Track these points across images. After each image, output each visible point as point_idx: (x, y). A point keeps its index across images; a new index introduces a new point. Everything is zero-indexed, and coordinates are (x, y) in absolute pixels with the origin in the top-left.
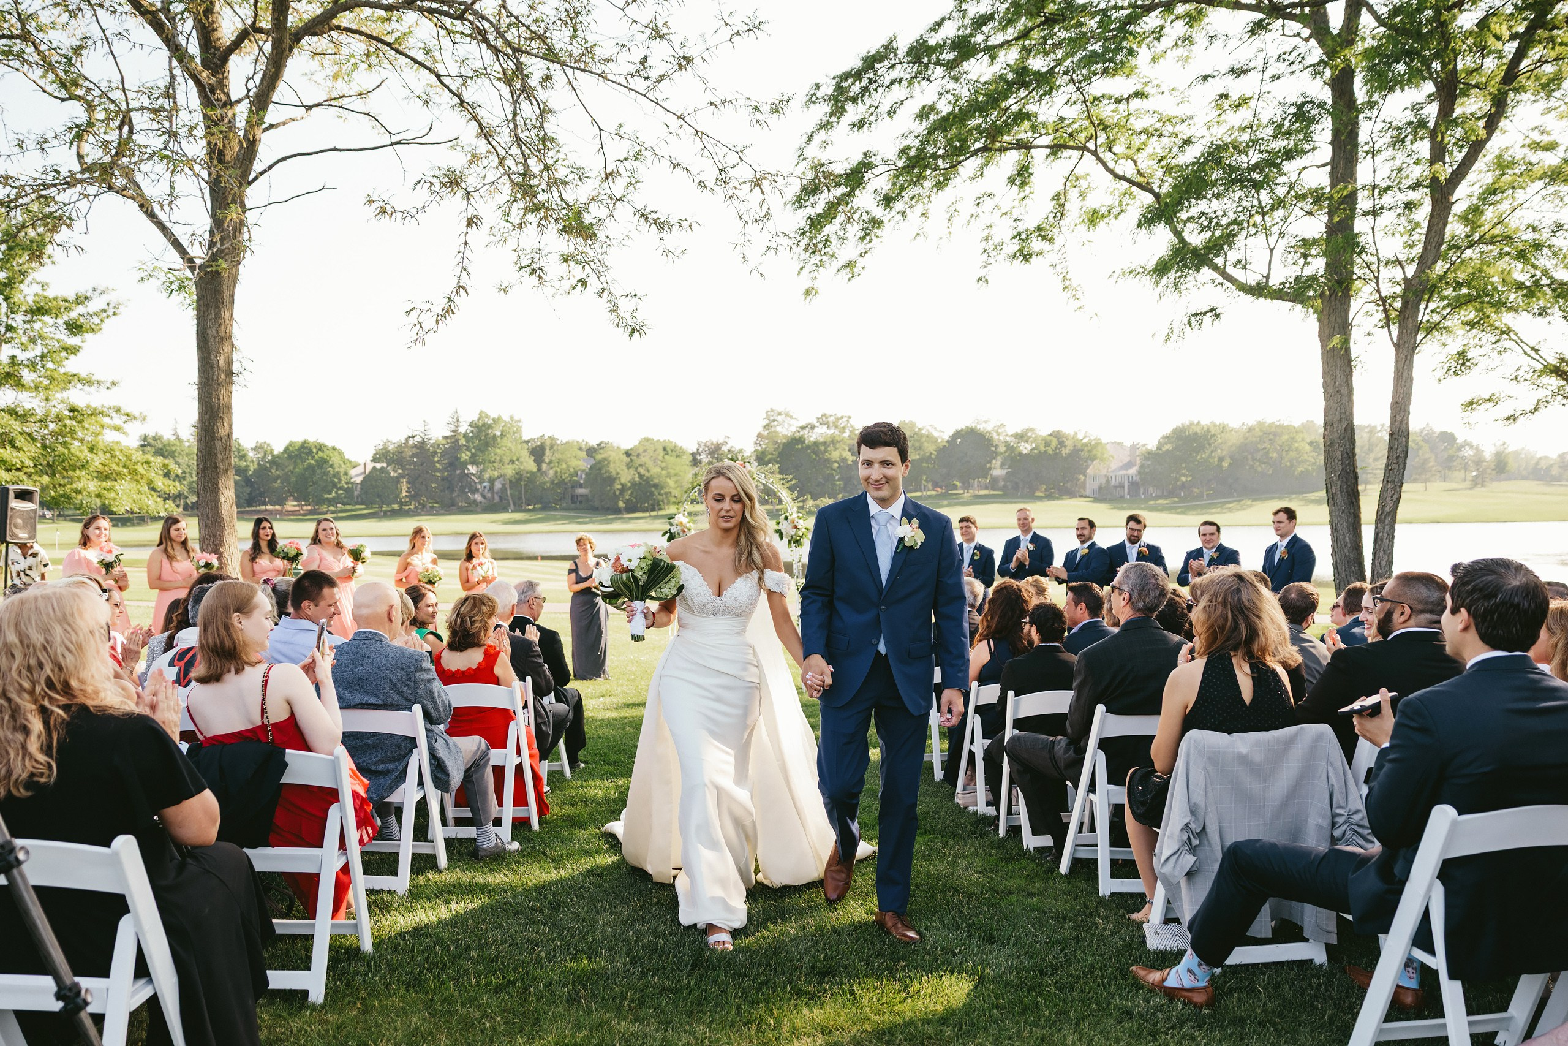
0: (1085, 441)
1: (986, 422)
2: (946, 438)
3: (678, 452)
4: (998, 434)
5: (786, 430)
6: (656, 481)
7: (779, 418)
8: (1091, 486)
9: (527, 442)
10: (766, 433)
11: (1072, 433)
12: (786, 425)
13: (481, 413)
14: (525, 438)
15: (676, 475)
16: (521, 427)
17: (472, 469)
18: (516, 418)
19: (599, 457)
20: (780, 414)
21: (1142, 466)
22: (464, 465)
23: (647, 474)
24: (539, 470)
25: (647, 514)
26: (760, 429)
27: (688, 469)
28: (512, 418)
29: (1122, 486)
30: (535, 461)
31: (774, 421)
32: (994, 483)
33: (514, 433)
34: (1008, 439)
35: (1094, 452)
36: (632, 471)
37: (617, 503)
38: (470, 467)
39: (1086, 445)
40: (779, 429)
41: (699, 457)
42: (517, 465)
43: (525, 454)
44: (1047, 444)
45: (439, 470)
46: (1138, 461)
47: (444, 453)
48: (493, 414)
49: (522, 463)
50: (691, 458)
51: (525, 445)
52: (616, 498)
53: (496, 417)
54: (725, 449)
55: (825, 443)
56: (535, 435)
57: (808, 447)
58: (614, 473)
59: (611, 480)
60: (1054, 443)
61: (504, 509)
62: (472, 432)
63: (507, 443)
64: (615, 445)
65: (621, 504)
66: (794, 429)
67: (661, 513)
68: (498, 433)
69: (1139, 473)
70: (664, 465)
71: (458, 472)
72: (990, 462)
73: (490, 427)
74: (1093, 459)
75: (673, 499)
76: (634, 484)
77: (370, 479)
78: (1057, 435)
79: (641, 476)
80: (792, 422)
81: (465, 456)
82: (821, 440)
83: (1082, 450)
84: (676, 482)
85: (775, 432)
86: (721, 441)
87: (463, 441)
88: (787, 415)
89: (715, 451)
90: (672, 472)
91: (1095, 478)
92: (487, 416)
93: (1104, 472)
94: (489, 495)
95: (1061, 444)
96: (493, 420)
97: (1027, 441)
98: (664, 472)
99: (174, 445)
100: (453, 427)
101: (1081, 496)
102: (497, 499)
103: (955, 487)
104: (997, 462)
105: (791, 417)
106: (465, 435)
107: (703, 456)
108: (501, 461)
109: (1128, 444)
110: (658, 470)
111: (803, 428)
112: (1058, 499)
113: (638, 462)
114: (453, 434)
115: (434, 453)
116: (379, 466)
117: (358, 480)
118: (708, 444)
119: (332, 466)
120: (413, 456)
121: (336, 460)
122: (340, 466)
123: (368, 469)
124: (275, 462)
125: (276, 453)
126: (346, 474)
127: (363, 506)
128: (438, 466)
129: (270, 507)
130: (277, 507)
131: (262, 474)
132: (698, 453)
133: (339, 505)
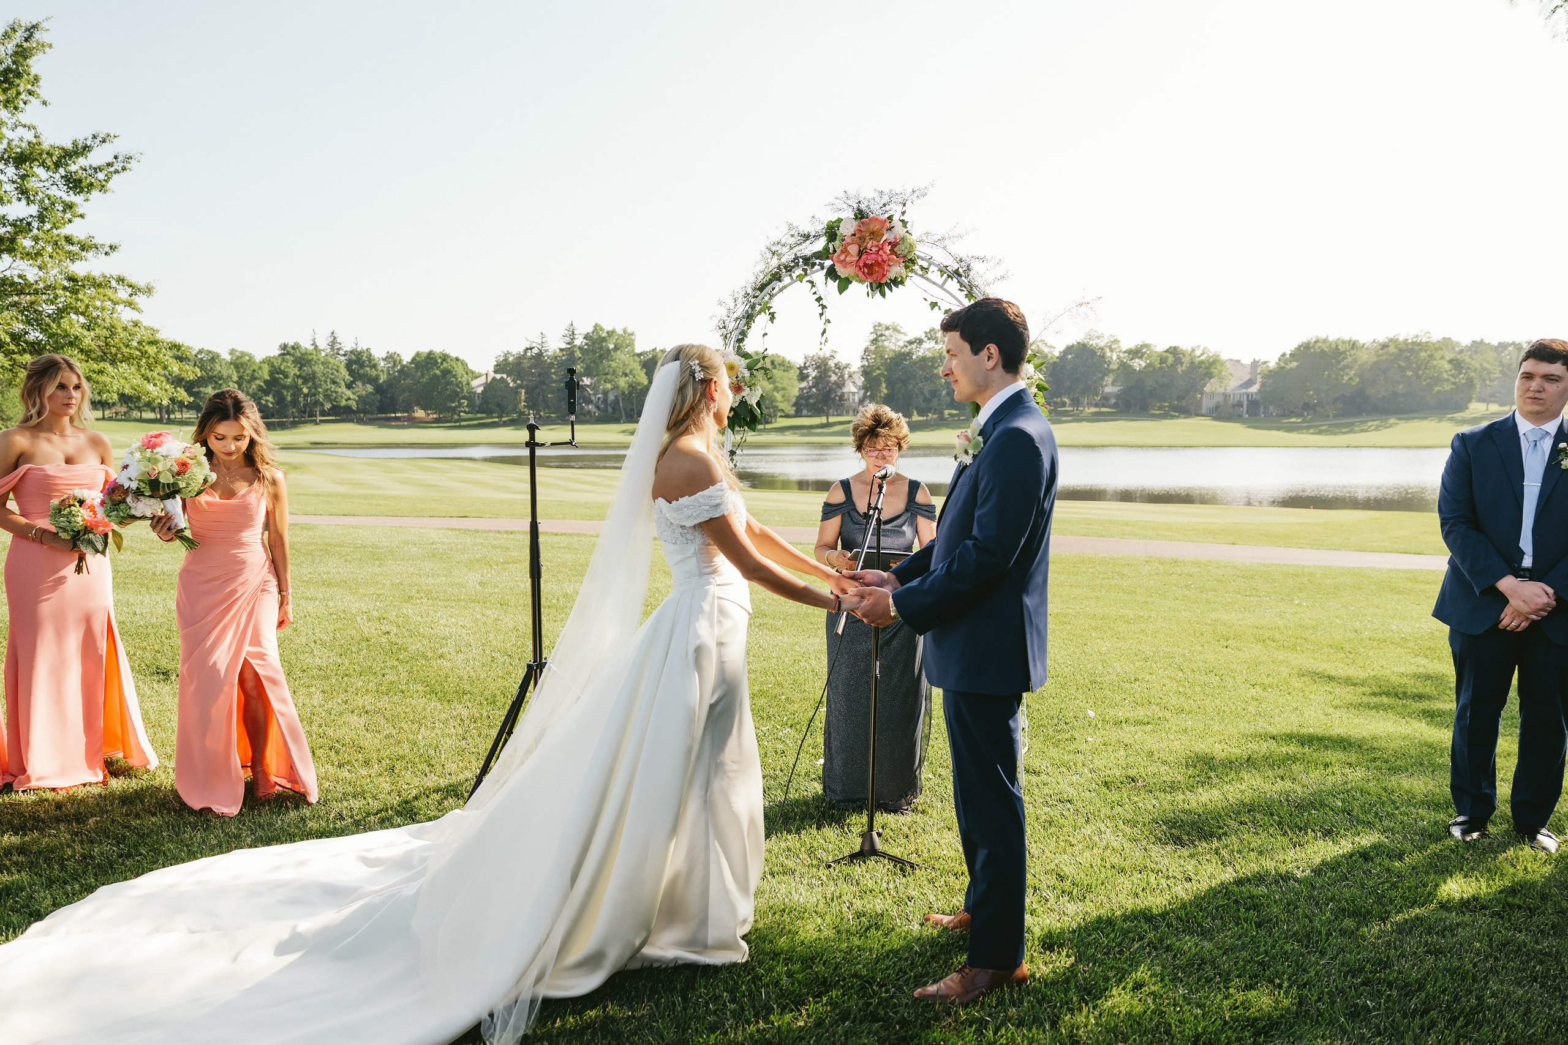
0: (1203, 358)
1: (1098, 338)
2: (1057, 354)
3: (785, 366)
4: (1112, 350)
5: (894, 344)
7: (887, 333)
8: (1207, 404)
9: (639, 355)
10: (872, 348)
11: (1190, 349)
12: (893, 340)
13: (596, 326)
14: (638, 350)
15: (783, 389)
16: (633, 340)
17: (587, 381)
18: (629, 331)
20: (887, 328)
21: (1263, 385)
26: (867, 344)
27: (796, 383)
28: (625, 331)
29: (1240, 405)
30: (646, 373)
31: (881, 335)
32: (1105, 400)
33: (628, 346)
34: (1121, 355)
35: (1212, 370)
38: (584, 379)
39: (1202, 362)
40: (886, 343)
41: (805, 372)
42: (630, 379)
43: (637, 367)
44: (1163, 360)
45: (555, 382)
46: (1259, 379)
47: (561, 364)
48: (607, 327)
49: (634, 376)
50: (798, 372)
51: (636, 357)
53: (610, 329)
54: (831, 363)
55: (933, 359)
56: (648, 348)
57: (915, 363)
60: (1171, 359)
61: (616, 420)
62: (586, 344)
63: (620, 356)
66: (901, 344)
67: (768, 426)
68: (611, 346)
69: (1259, 391)
72: (1102, 379)
73: (604, 339)
74: (1209, 375)
75: (779, 414)
77: (489, 387)
78: (1174, 351)
80: (900, 336)
81: (578, 368)
82: (929, 355)
83: (1199, 367)
84: (783, 396)
85: (882, 346)
86: (828, 355)
87: (578, 354)
88: (895, 330)
89: (822, 366)
90: (779, 385)
91: (1212, 395)
92: (602, 329)
93: (1222, 390)
94: (603, 406)
95: (1178, 361)
96: (608, 332)
97: (1141, 358)
99: (311, 354)
100: (568, 340)
101: (1198, 415)
102: (610, 410)
103: (1064, 404)
104: (1109, 379)
105: (899, 332)
106: (580, 348)
107: (810, 370)
108: (614, 372)
109: (1247, 361)
111: (911, 343)
112: (1173, 417)
114: (569, 346)
115: (551, 365)
116: (498, 376)
117: (480, 390)
118: (815, 358)
119: (455, 376)
120: (531, 367)
121: (459, 370)
122: (462, 376)
123: (489, 380)
124: (404, 371)
125: (404, 363)
126: (468, 384)
127: (484, 415)
128: (554, 376)
129: (399, 415)
130: (406, 414)
131: (391, 382)
132: (806, 368)
133: (462, 414)
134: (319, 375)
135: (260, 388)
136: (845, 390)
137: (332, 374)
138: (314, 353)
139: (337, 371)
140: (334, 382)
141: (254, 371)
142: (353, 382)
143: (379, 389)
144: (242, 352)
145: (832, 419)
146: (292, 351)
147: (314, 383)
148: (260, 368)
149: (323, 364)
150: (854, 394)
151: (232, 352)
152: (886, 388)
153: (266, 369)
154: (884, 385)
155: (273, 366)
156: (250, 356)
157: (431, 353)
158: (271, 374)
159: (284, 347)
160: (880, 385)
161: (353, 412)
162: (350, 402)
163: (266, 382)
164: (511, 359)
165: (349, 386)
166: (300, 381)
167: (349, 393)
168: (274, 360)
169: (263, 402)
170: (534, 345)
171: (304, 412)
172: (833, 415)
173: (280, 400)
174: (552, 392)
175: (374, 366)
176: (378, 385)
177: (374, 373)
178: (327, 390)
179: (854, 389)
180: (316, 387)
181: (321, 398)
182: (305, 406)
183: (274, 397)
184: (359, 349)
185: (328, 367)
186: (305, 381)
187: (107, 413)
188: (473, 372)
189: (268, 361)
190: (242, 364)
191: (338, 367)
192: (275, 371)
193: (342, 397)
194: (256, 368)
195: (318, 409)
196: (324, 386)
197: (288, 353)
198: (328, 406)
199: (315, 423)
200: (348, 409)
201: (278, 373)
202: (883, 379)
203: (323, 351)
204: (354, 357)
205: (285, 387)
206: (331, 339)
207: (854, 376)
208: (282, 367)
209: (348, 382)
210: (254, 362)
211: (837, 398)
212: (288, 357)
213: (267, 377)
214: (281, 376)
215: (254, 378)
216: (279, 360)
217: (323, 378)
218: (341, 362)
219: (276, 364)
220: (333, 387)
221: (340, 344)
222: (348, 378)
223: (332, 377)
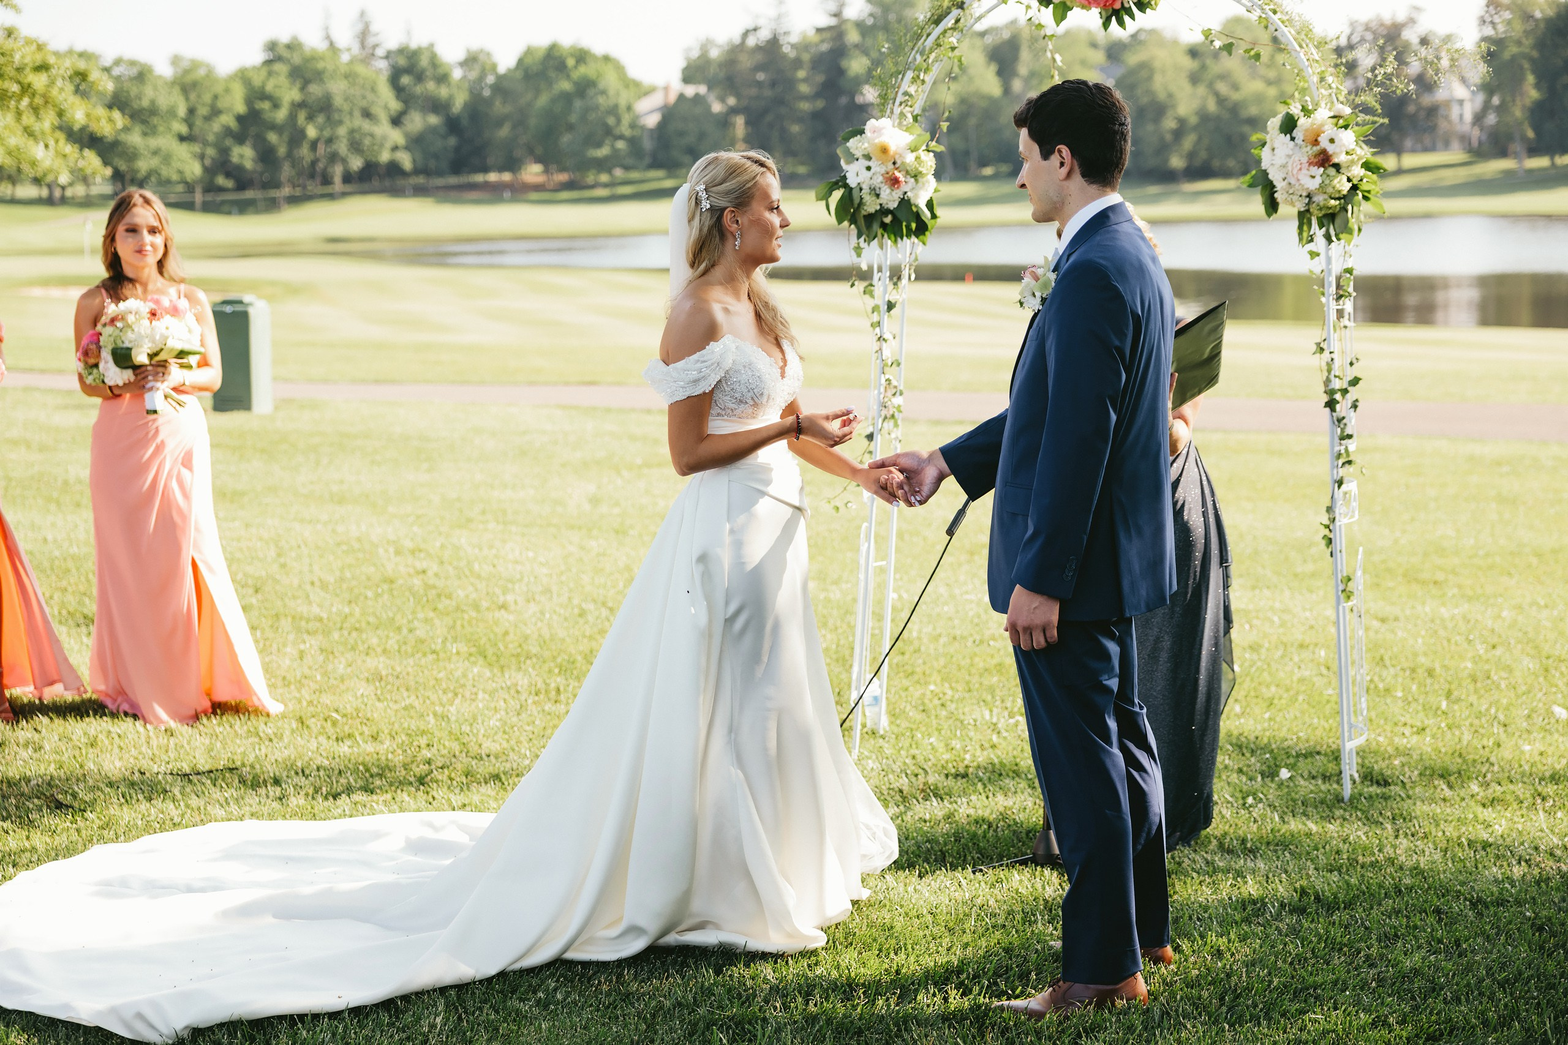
6: (1253, 111)
9: (982, 34)
19: (1133, 59)
22: (858, 82)
23: (1236, 96)
24: (1007, 90)
25: (1231, 183)
30: (1000, 73)
36: (1201, 90)
37: (1167, 160)
41: (1350, 55)
45: (805, 98)
49: (971, 79)
50: (1335, 55)
52: (1163, 149)
54: (1410, 36)
58: (1162, 96)
59: (1159, 110)
62: (871, 15)
64: (1168, 34)
65: (1177, 162)
70: (1272, 74)
71: (843, 100)
76: (1204, 117)
77: (669, 114)
79: (1221, 100)
81: (857, 65)
86: (1401, 17)
89: (1389, 40)
98: (1272, 92)
99: (322, 58)
100: (833, 8)
106: (860, 25)
107: (1361, 51)
110: (1257, 86)
113: (1215, 68)
114: (833, 22)
115: (797, 63)
116: (690, 91)
117: (652, 121)
118: (1373, 25)
119: (604, 92)
120: (758, 68)
121: (610, 80)
122: (618, 94)
123: (672, 98)
124: (502, 87)
125: (502, 69)
126: (629, 108)
127: (660, 173)
128: (804, 88)
129: (493, 177)
130: (507, 177)
131: (477, 108)
132: (1351, 47)
133: (618, 173)
134: (338, 101)
135: (228, 132)
136: (1441, 95)
137: (364, 97)
138: (329, 55)
140: (367, 114)
141: (216, 97)
142: (404, 112)
143: (453, 125)
145: (1410, 160)
146: (285, 54)
147: (328, 118)
148: (227, 90)
149: (346, 76)
150: (1461, 102)
151: (175, 60)
152: (1537, 86)
153: (239, 92)
154: (1531, 79)
155: (251, 84)
157: (553, 48)
158: (249, 101)
159: (272, 46)
160: (1521, 79)
161: (405, 174)
162: (398, 154)
163: (240, 119)
164: (714, 54)
165: (396, 121)
166: (302, 117)
167: (396, 136)
168: (253, 73)
169: (234, 158)
170: (761, 22)
171: (311, 177)
172: (1413, 151)
173: (266, 155)
174: (800, 120)
175: (443, 78)
176: (448, 115)
177: (443, 92)
178: (352, 132)
179: (1460, 91)
180: (331, 124)
181: (342, 148)
182: (314, 163)
183: (255, 147)
184: (414, 45)
185: (355, 84)
186: (310, 118)
188: (637, 84)
189: (242, 75)
190: (195, 85)
191: (374, 83)
192: (256, 95)
193: (382, 144)
194: (219, 89)
195: (338, 171)
196: (349, 123)
197: (279, 59)
198: (356, 163)
199: (331, 197)
200: (394, 169)
201: (260, 100)
202: (1526, 65)
203: (346, 50)
204: (402, 62)
205: (273, 127)
206: (360, 27)
207: (1463, 62)
208: (269, 87)
209: (393, 113)
210: (216, 80)
211: (1422, 114)
212: (278, 67)
213: (241, 108)
214: (266, 105)
215: (215, 112)
216: (264, 73)
217: (346, 107)
218: (379, 71)
219: (257, 80)
220: (366, 125)
221: (377, 34)
222: (395, 105)
223: (364, 103)
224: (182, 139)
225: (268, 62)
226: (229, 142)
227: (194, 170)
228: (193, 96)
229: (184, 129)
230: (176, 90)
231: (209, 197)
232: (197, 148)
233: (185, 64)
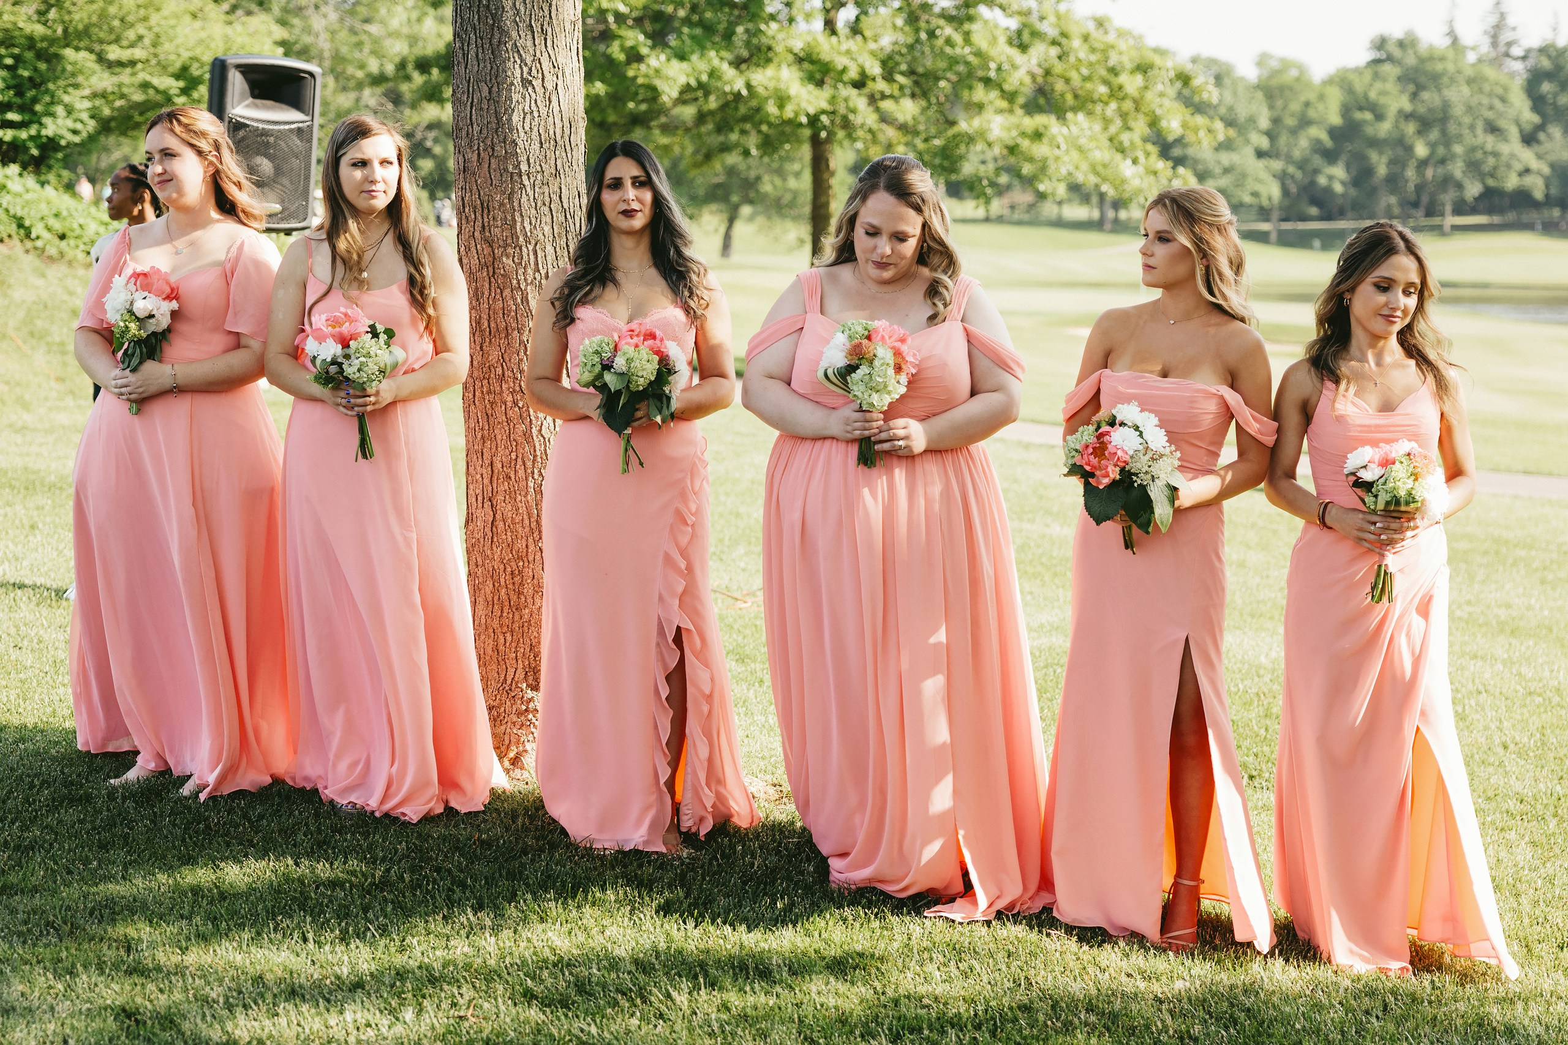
134: (1458, 110)
135: (1317, 148)
137: (1491, 108)
138: (1451, 55)
139: (1503, 100)
140: (1493, 129)
141: (1307, 104)
142: (1541, 127)
144: (1283, 61)
146: (1397, 53)
147: (1444, 132)
148: (1322, 97)
149: (1470, 81)
153: (1335, 99)
155: (1349, 90)
156: (1301, 68)
158: (1347, 111)
159: (1381, 43)
161: (1535, 205)
162: (1529, 181)
163: (1333, 132)
165: (1529, 139)
166: (1410, 128)
167: (1527, 156)
168: (1352, 77)
169: (1322, 180)
171: (1415, 205)
173: (1362, 176)
178: (1473, 149)
180: (1447, 140)
181: (1457, 169)
182: (1419, 188)
183: (1348, 168)
185: (1481, 91)
187: (997, 206)
189: (1342, 80)
190: (1282, 89)
191: (1506, 89)
192: (1354, 103)
193: (1509, 166)
194: (1312, 96)
195: (1448, 199)
196: (1469, 140)
197: (1390, 59)
198: (1473, 190)
200: (1522, 199)
201: (1361, 109)
203: (1473, 49)
204: (1546, 64)
205: (1375, 143)
206: (1493, 20)
208: (1372, 95)
209: (1528, 128)
210: (1308, 85)
212: (1387, 68)
213: (1336, 119)
214: (1368, 116)
215: (1305, 122)
216: (1368, 76)
217: (1467, 120)
218: (1512, 75)
219: (1359, 87)
220: (1490, 142)
221: (1514, 29)
222: (1530, 117)
223: (1490, 115)
224: (1260, 154)
225: (1377, 62)
226: (1317, 161)
227: (1273, 191)
228: (1279, 103)
229: (1264, 143)
230: (1260, 95)
231: (1287, 226)
232: (1277, 165)
233: (1274, 64)
